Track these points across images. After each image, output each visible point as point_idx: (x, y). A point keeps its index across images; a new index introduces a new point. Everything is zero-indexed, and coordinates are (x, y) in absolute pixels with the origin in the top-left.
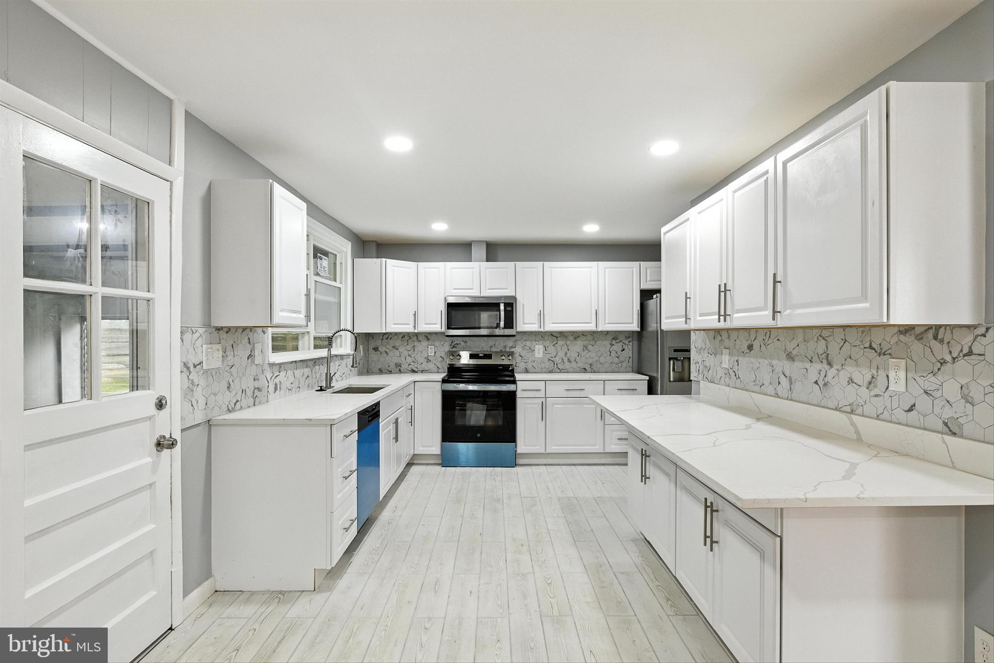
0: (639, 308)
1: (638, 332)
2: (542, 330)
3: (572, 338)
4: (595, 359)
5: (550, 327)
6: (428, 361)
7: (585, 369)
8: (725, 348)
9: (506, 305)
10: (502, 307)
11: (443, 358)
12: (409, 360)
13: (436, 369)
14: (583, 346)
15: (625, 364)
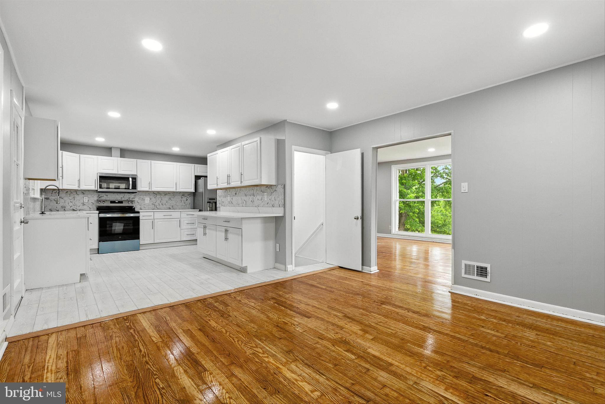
0: (194, 183)
1: (194, 192)
2: (150, 190)
3: (163, 194)
4: (174, 204)
5: (154, 189)
6: (84, 204)
7: (170, 208)
8: (229, 195)
9: (133, 178)
10: (131, 179)
11: (93, 203)
12: (71, 204)
13: (89, 209)
14: (168, 198)
15: (188, 206)
